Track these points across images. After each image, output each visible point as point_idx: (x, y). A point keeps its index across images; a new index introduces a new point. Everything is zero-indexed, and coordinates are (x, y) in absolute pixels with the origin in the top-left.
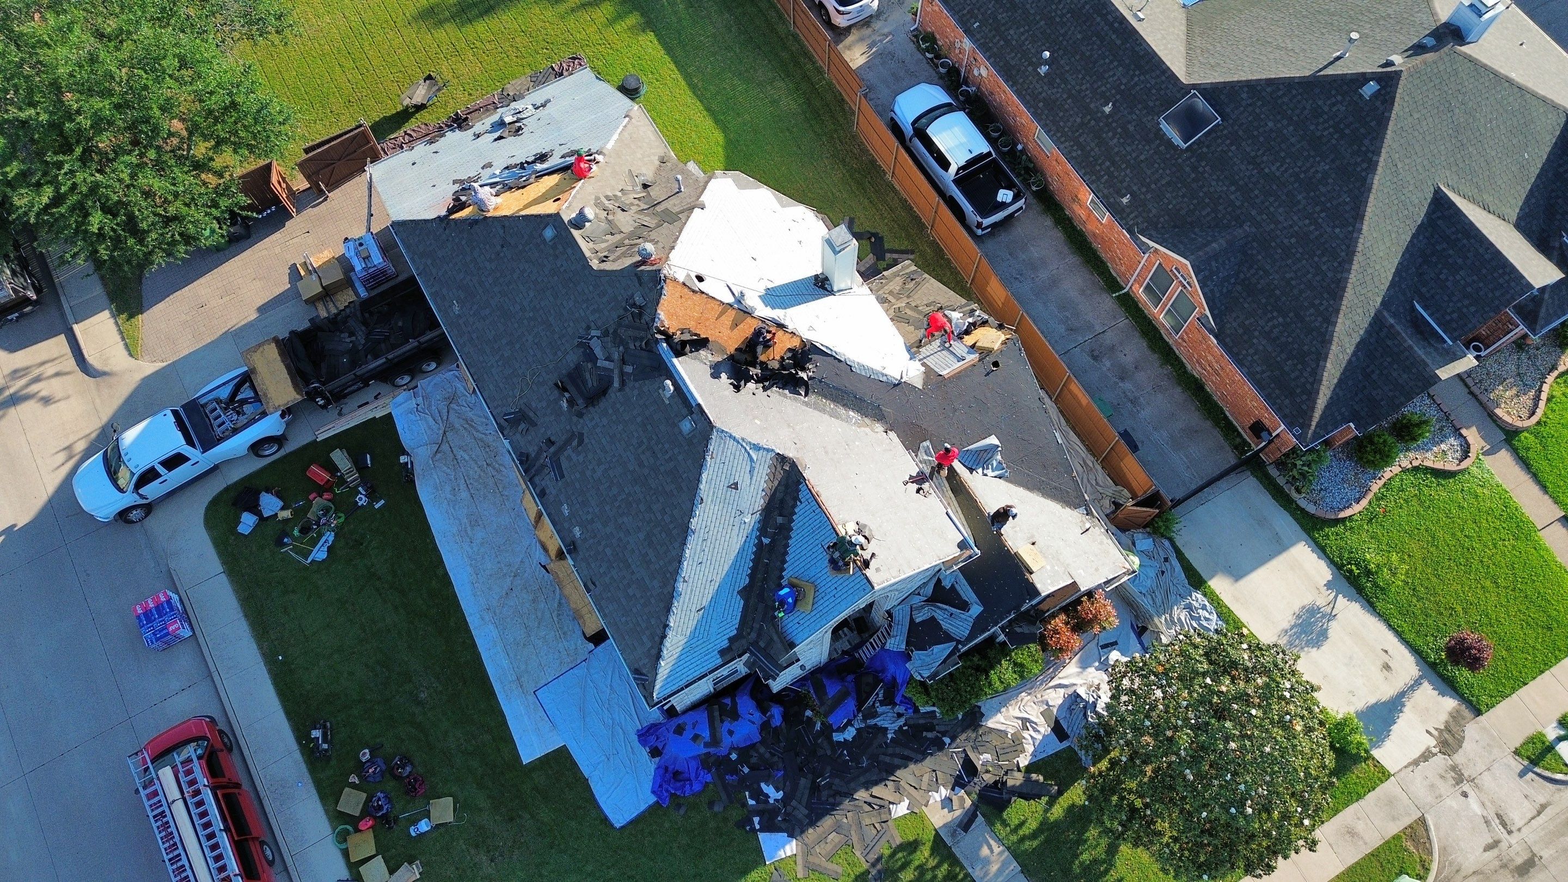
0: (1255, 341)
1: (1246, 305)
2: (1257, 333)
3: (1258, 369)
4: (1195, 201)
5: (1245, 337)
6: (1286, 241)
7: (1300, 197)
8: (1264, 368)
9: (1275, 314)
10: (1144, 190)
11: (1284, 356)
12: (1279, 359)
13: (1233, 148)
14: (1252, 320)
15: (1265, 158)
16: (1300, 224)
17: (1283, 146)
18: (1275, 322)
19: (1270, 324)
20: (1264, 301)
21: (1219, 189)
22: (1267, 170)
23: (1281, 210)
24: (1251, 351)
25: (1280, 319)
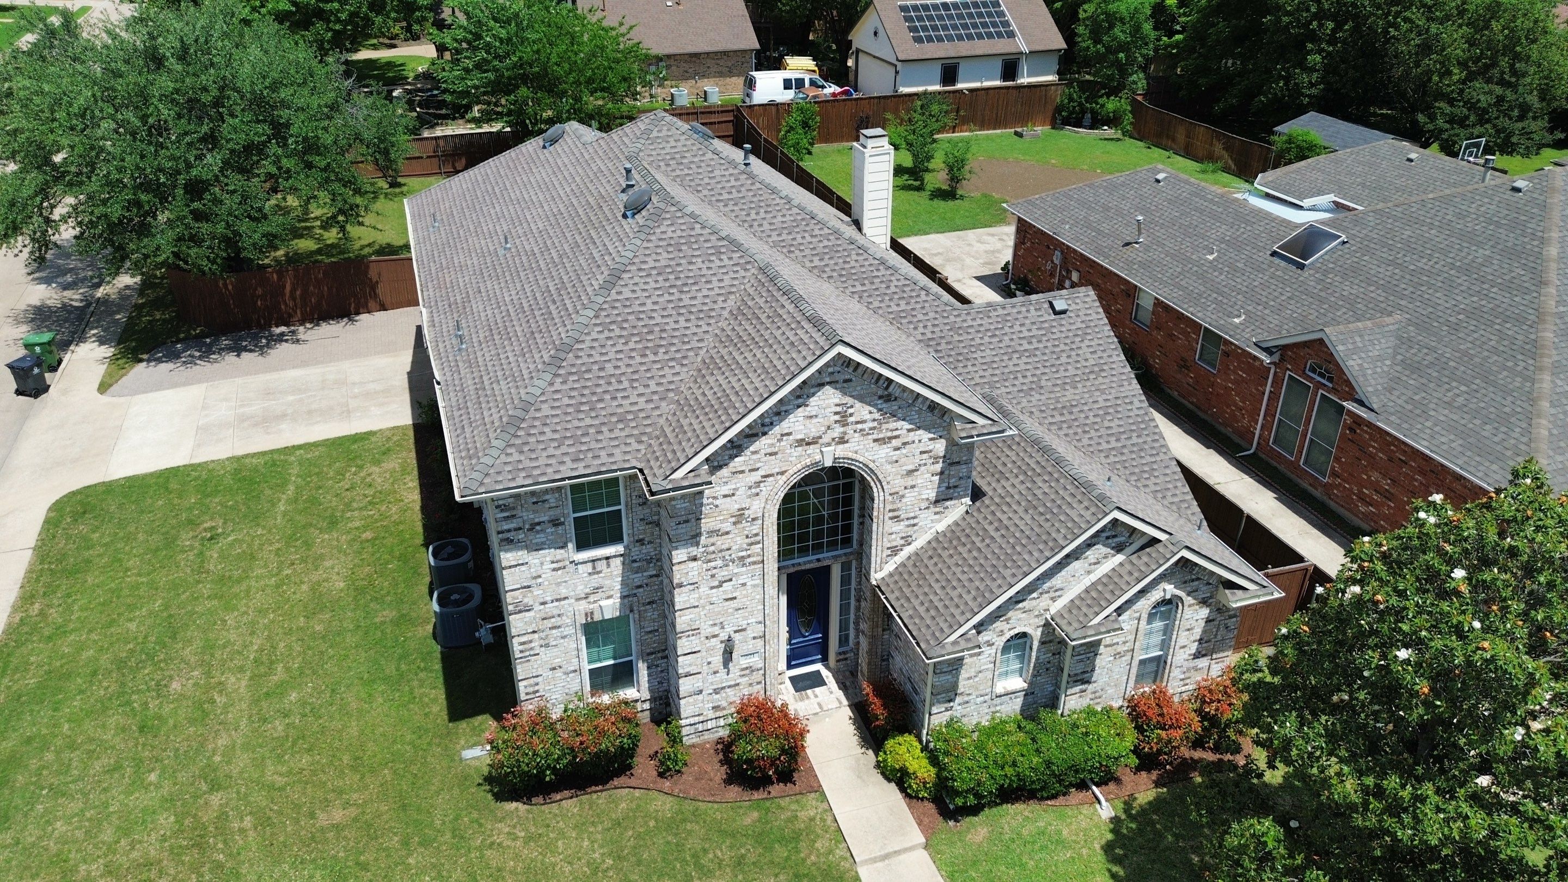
0: (1432, 413)
1: (1411, 382)
2: (1432, 406)
3: (1443, 439)
4: (1326, 306)
5: (1418, 412)
6: (1452, 319)
7: (1459, 281)
8: (1452, 437)
9: (1454, 384)
10: (1260, 308)
11: (1477, 422)
12: (1471, 426)
13: (1366, 258)
14: (1424, 394)
15: (1407, 259)
16: (1466, 302)
17: (1428, 246)
18: (1457, 392)
19: (1450, 394)
20: (1435, 374)
21: (1354, 292)
22: (1412, 267)
23: (1438, 295)
24: (1428, 424)
25: (1463, 388)
